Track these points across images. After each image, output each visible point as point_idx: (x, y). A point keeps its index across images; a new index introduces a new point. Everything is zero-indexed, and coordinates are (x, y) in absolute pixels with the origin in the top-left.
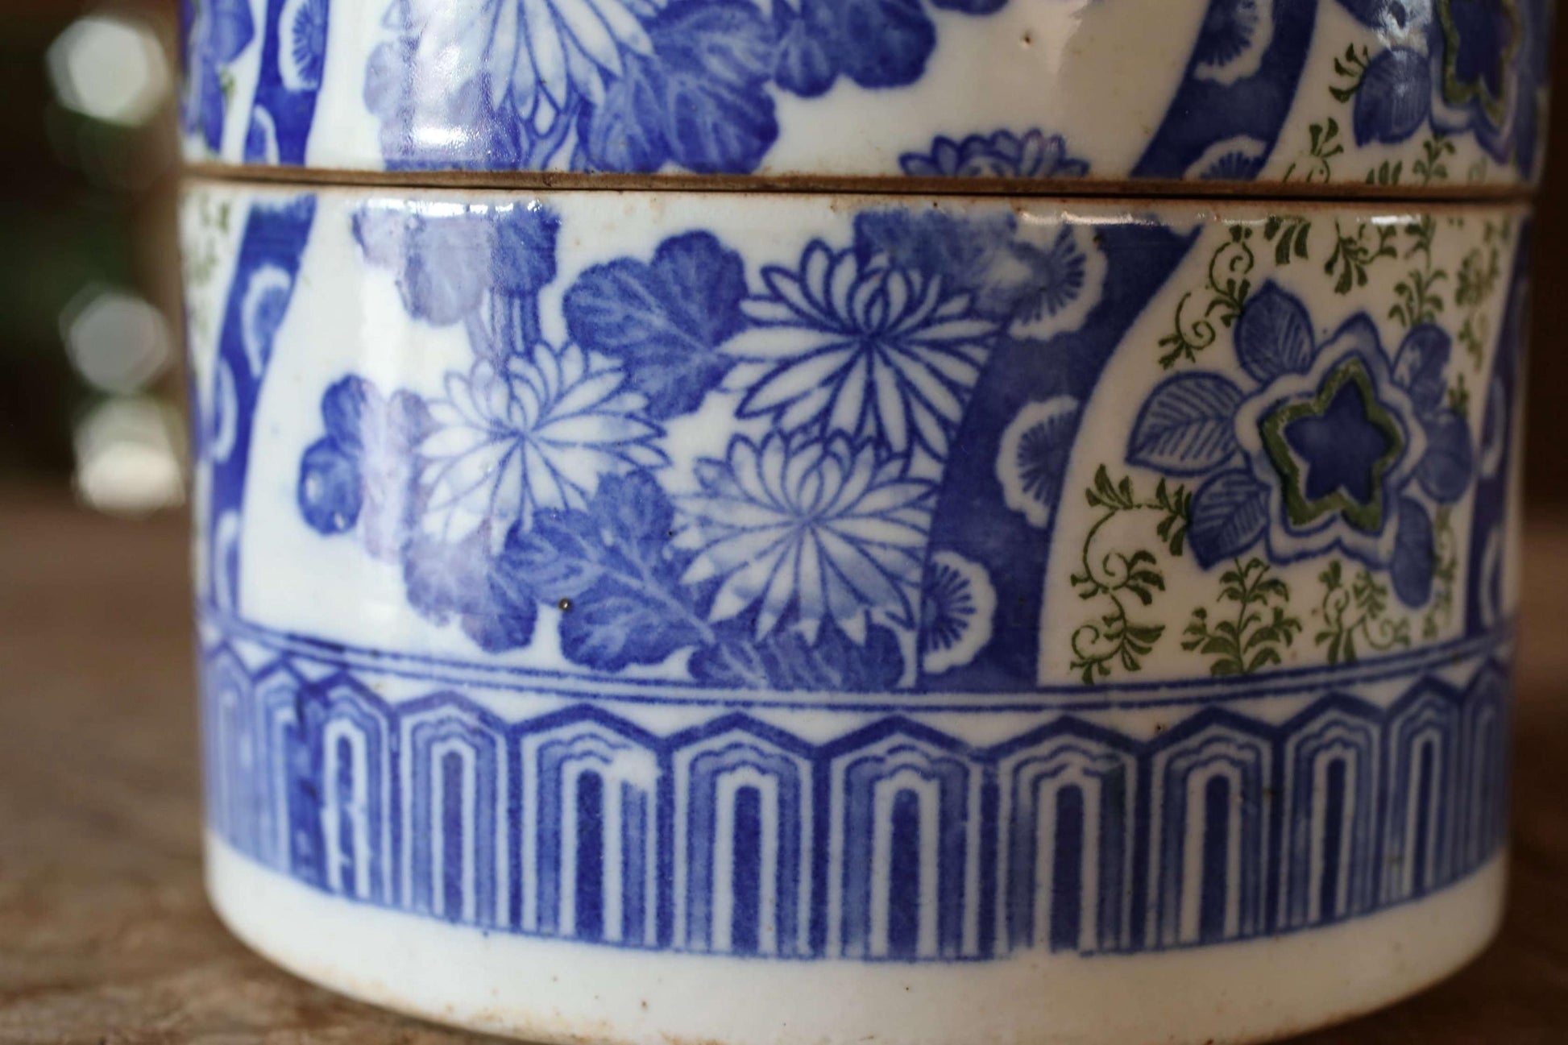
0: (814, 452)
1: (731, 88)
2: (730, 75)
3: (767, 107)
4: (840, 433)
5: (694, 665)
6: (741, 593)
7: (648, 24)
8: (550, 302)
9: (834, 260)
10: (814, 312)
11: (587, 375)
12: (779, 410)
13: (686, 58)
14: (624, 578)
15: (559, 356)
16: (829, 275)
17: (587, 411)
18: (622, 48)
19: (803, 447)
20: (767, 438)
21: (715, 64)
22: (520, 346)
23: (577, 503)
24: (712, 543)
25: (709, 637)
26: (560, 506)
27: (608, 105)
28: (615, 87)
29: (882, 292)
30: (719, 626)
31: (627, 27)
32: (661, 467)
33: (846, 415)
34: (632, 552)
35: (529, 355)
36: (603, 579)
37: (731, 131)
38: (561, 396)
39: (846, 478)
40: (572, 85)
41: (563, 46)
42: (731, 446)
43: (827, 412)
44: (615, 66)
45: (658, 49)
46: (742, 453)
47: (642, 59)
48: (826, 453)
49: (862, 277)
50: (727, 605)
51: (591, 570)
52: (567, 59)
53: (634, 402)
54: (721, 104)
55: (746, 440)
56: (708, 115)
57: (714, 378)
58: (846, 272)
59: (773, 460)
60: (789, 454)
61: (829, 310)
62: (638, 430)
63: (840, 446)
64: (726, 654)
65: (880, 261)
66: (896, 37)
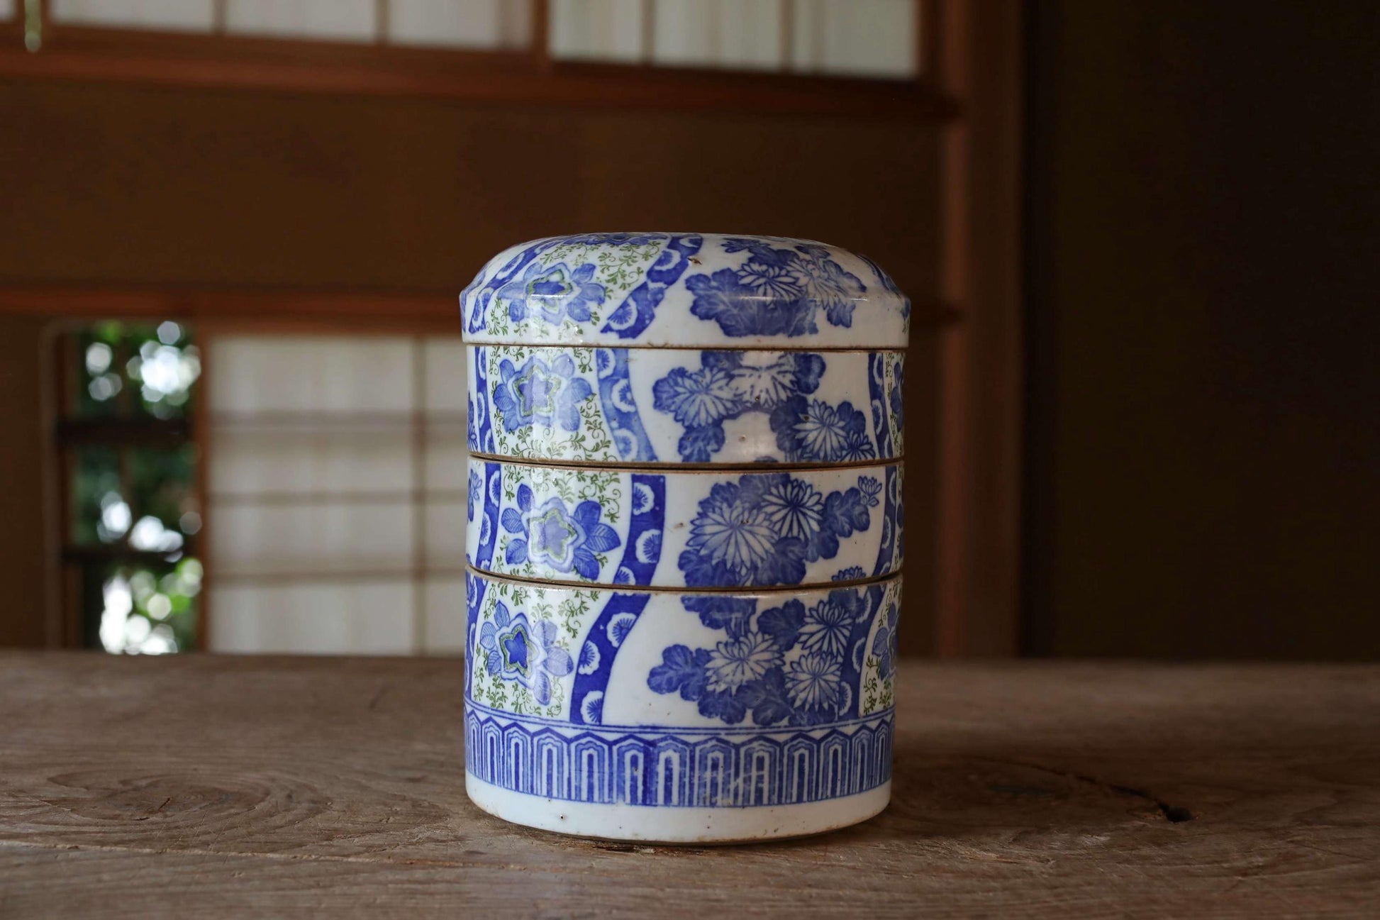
0: (819, 657)
1: (795, 561)
2: (794, 558)
3: (804, 566)
4: (824, 652)
5: (790, 720)
6: (801, 699)
7: (773, 545)
8: (753, 620)
9: (825, 605)
10: (819, 619)
11: (764, 641)
12: (811, 647)
13: (784, 553)
14: (772, 698)
15: (755, 635)
16: (823, 610)
17: (762, 651)
18: (767, 552)
19: (816, 657)
20: (808, 655)
21: (791, 555)
22: (743, 633)
23: (759, 678)
24: (794, 686)
25: (793, 712)
26: (754, 679)
27: (763, 567)
28: (764, 562)
29: (833, 613)
30: (795, 710)
31: (768, 546)
32: (782, 665)
33: (825, 647)
34: (775, 691)
35: (746, 636)
36: (766, 699)
37: (795, 573)
38: (755, 647)
39: (825, 664)
40: (752, 562)
41: (750, 552)
42: (800, 658)
43: (821, 648)
44: (765, 557)
45: (776, 551)
46: (803, 660)
47: (772, 554)
48: (821, 658)
49: (830, 609)
50: (798, 703)
51: (763, 696)
52: (751, 555)
53: (775, 647)
54: (792, 566)
55: (804, 656)
56: (789, 569)
57: (796, 640)
58: (827, 608)
59: (810, 660)
60: (813, 658)
61: (823, 619)
62: (777, 655)
63: (824, 655)
64: (798, 717)
65: (834, 605)
66: (831, 545)
